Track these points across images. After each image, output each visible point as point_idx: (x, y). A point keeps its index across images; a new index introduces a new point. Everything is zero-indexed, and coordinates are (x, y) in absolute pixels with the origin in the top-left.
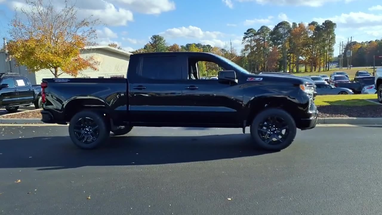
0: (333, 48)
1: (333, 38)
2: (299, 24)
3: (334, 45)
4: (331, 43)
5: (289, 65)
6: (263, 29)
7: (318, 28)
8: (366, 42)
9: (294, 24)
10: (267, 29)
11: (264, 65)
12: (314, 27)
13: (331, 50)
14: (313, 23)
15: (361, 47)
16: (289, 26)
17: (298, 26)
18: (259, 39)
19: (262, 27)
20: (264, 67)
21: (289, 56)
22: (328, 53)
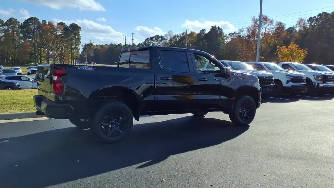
0: (79, 47)
1: (79, 38)
2: (48, 22)
3: (80, 44)
4: (77, 42)
5: (40, 58)
6: (12, 21)
7: (66, 29)
8: (99, 45)
9: (44, 21)
10: (16, 22)
11: (14, 56)
12: (62, 27)
13: (77, 49)
14: (62, 24)
15: (96, 48)
16: (39, 23)
17: (47, 23)
18: (8, 30)
19: (11, 19)
20: (15, 58)
21: (39, 50)
22: (75, 51)
